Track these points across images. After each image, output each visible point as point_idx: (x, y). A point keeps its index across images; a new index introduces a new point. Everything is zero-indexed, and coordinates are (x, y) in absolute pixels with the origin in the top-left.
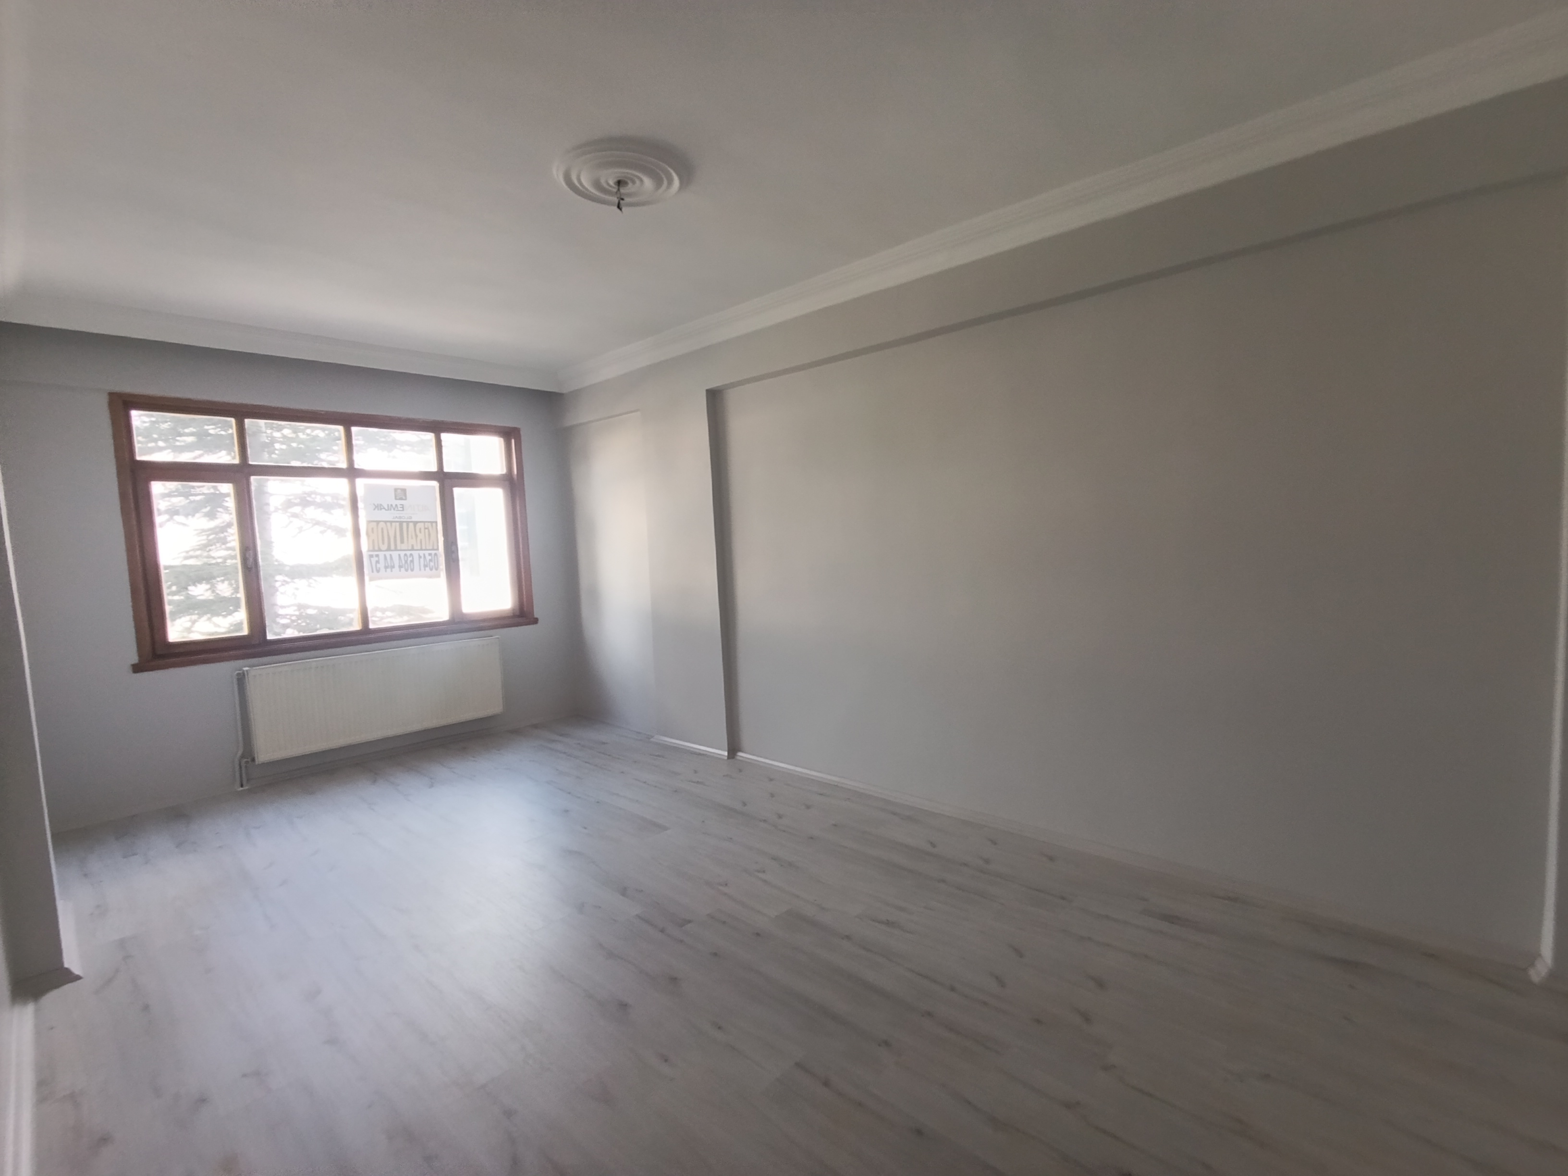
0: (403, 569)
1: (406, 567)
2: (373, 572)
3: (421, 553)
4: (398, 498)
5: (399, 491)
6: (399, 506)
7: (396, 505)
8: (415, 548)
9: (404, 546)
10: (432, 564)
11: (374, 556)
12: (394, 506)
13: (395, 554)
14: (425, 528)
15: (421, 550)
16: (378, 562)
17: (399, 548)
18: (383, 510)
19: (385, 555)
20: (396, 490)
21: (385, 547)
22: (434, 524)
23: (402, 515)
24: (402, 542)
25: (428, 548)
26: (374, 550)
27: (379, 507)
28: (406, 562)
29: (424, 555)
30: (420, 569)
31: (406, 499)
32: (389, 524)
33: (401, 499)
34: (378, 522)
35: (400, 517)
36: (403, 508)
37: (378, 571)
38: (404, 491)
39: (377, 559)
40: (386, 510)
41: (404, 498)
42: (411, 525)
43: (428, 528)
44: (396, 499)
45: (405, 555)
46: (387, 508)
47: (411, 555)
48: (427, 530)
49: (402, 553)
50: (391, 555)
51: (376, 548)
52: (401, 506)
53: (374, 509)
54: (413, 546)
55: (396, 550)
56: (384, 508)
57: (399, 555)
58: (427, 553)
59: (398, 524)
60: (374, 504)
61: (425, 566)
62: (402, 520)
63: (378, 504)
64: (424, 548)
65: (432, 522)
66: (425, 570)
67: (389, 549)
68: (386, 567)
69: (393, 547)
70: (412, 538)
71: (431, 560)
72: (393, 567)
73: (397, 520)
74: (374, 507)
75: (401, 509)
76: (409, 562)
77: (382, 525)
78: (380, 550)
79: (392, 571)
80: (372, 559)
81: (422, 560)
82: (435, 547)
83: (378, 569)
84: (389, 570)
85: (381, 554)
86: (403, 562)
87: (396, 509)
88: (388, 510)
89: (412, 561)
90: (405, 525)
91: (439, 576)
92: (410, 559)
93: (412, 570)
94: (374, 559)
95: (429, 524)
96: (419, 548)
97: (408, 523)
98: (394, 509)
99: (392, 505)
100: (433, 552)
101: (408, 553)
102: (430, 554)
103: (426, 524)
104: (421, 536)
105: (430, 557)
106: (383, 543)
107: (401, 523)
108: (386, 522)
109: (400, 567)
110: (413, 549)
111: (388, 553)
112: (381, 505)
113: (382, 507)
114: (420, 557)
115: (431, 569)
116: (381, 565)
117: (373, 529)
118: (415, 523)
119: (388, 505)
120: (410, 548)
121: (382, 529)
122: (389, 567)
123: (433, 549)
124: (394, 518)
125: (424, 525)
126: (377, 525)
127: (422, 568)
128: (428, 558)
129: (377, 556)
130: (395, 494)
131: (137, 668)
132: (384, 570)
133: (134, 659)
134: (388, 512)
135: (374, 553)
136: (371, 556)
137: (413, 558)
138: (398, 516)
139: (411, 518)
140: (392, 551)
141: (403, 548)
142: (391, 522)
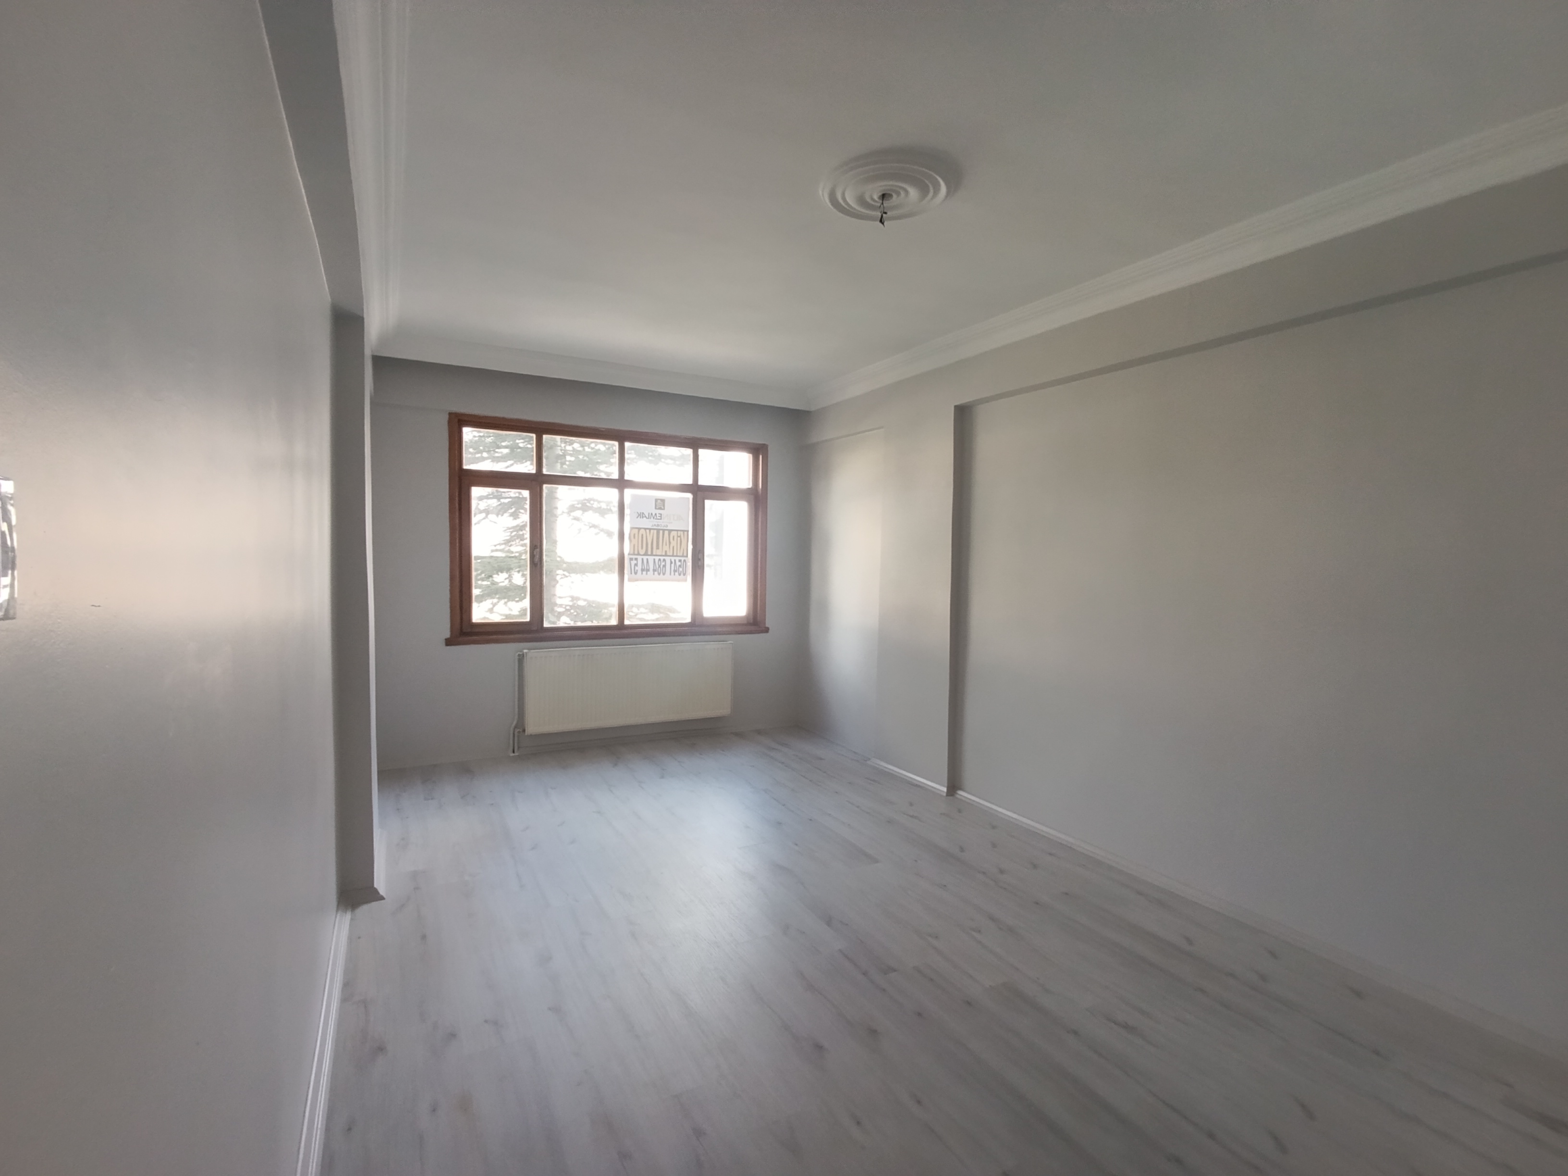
0: (656, 573)
1: (659, 572)
2: (631, 573)
3: (673, 559)
4: (657, 507)
5: (659, 501)
6: (658, 515)
7: (656, 514)
8: (668, 554)
9: (659, 552)
10: (681, 569)
11: (634, 559)
12: (654, 514)
13: (651, 559)
14: (678, 536)
15: (673, 556)
16: (636, 565)
17: (654, 553)
18: (645, 518)
19: (643, 559)
20: (656, 500)
21: (642, 552)
22: (686, 533)
23: (659, 524)
24: (658, 548)
25: (678, 555)
26: (634, 554)
27: (641, 515)
28: (659, 566)
29: (675, 560)
30: (670, 574)
31: (664, 509)
32: (648, 531)
33: (660, 509)
34: (639, 529)
35: (658, 525)
36: (661, 517)
37: (636, 573)
38: (663, 501)
39: (635, 562)
40: (647, 518)
41: (663, 508)
42: (666, 533)
43: (680, 537)
44: (656, 508)
45: (660, 560)
46: (647, 517)
47: (664, 560)
48: (679, 538)
49: (657, 558)
50: (647, 559)
51: (636, 552)
52: (660, 515)
53: (637, 517)
54: (666, 551)
55: (652, 555)
56: (645, 517)
57: (654, 559)
58: (677, 559)
59: (655, 531)
60: (638, 513)
61: (675, 571)
62: (659, 528)
63: (640, 513)
64: (675, 554)
65: (684, 531)
66: (674, 574)
67: (646, 554)
68: (643, 570)
69: (649, 553)
70: (666, 545)
71: (680, 566)
72: (648, 570)
73: (655, 527)
74: (638, 515)
75: (660, 518)
76: (661, 566)
77: (642, 531)
78: (639, 554)
79: (647, 574)
80: (632, 562)
81: (673, 565)
82: (685, 554)
83: (636, 571)
84: (644, 573)
85: (640, 558)
86: (657, 566)
87: (655, 518)
88: (649, 518)
89: (664, 566)
90: (661, 532)
91: (686, 580)
92: (663, 563)
93: (664, 574)
94: (634, 562)
95: (682, 533)
96: (671, 554)
97: (664, 530)
98: (654, 518)
99: (652, 514)
100: (683, 559)
101: (662, 558)
102: (680, 561)
103: (679, 532)
104: (673, 543)
105: (680, 563)
106: (642, 548)
107: (658, 530)
108: (645, 529)
109: (654, 570)
110: (666, 555)
111: (645, 558)
112: (643, 513)
113: (644, 516)
114: (671, 563)
115: (680, 575)
116: (639, 568)
117: (634, 535)
118: (670, 531)
119: (649, 514)
120: (664, 554)
121: (642, 535)
122: (645, 570)
123: (683, 556)
124: (652, 526)
125: (677, 533)
126: (639, 531)
127: (672, 573)
128: (678, 563)
129: (636, 559)
130: (656, 504)
131: (449, 642)
132: (641, 572)
133: (447, 634)
134: (648, 520)
135: (634, 557)
136: (631, 559)
137: (665, 563)
138: (656, 524)
139: (667, 526)
140: (649, 555)
141: (658, 554)
142: (650, 529)
